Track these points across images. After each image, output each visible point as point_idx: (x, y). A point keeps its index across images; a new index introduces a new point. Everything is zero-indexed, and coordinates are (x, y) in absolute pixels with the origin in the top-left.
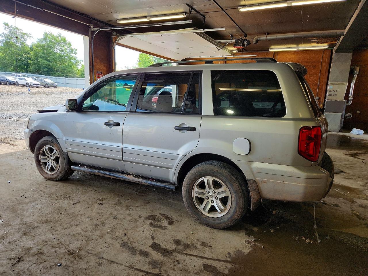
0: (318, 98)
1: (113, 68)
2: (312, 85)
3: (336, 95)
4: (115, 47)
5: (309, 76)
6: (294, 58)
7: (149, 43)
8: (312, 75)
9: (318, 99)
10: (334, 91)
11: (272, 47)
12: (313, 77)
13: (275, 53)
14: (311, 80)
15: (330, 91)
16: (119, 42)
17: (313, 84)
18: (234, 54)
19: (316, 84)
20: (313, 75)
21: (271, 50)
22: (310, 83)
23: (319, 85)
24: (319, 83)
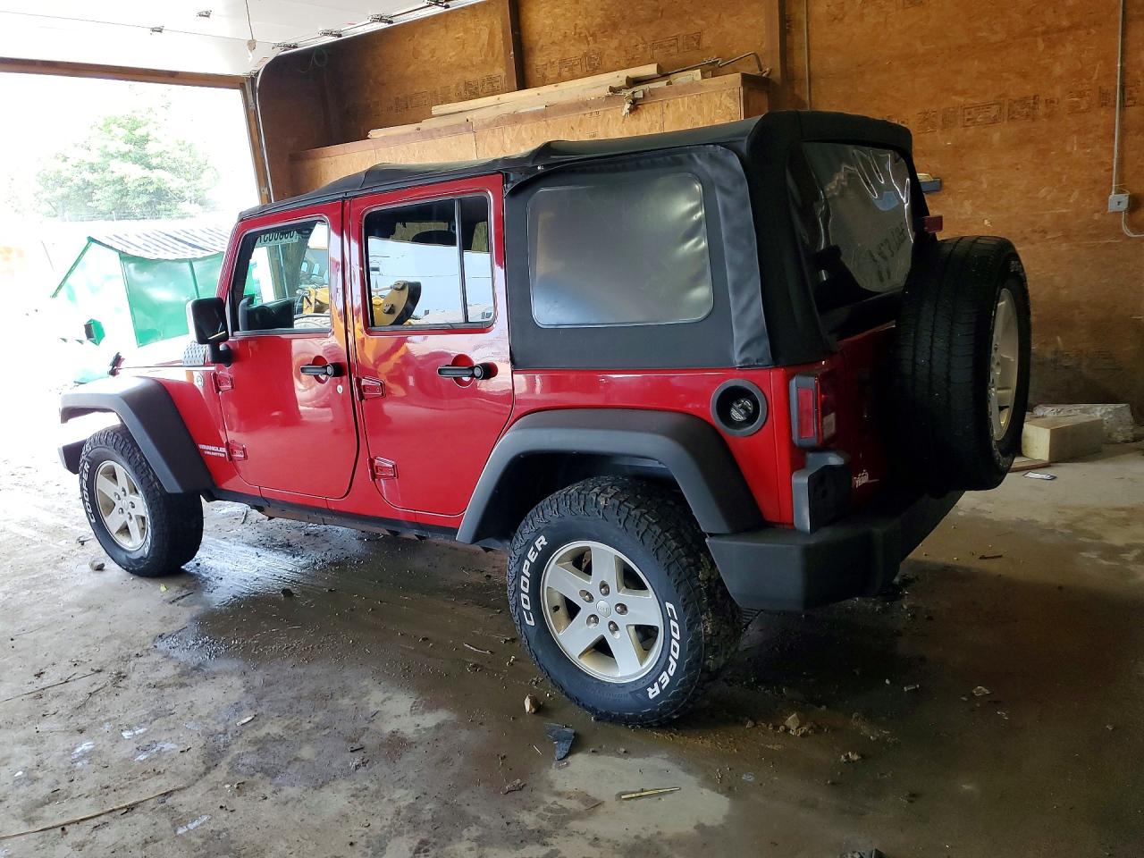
0: (1124, 198)
2: (1074, 109)
5: (1041, 46)
8: (1061, 30)
9: (1124, 206)
12: (1070, 48)
14: (1058, 70)
17: (1081, 95)
19: (1104, 99)
20: (1074, 27)
22: (1058, 91)
23: (1122, 100)
24: (1123, 88)
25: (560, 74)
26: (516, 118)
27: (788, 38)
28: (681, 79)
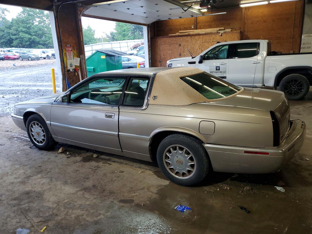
0: (292, 51)
1: (82, 40)
2: (286, 39)
3: (310, 47)
4: (81, 19)
5: (282, 30)
6: (266, 11)
7: (115, 11)
8: (285, 28)
9: (292, 53)
10: (308, 44)
11: (242, 2)
12: (286, 30)
13: (246, 8)
15: (304, 44)
16: (84, 14)
17: (287, 37)
18: (203, 14)
19: (290, 38)
20: (287, 28)
21: (242, 6)
22: (284, 36)
23: (293, 38)
24: (293, 36)
25: (204, 27)
26: (199, 35)
27: (245, 25)
28: (227, 30)
